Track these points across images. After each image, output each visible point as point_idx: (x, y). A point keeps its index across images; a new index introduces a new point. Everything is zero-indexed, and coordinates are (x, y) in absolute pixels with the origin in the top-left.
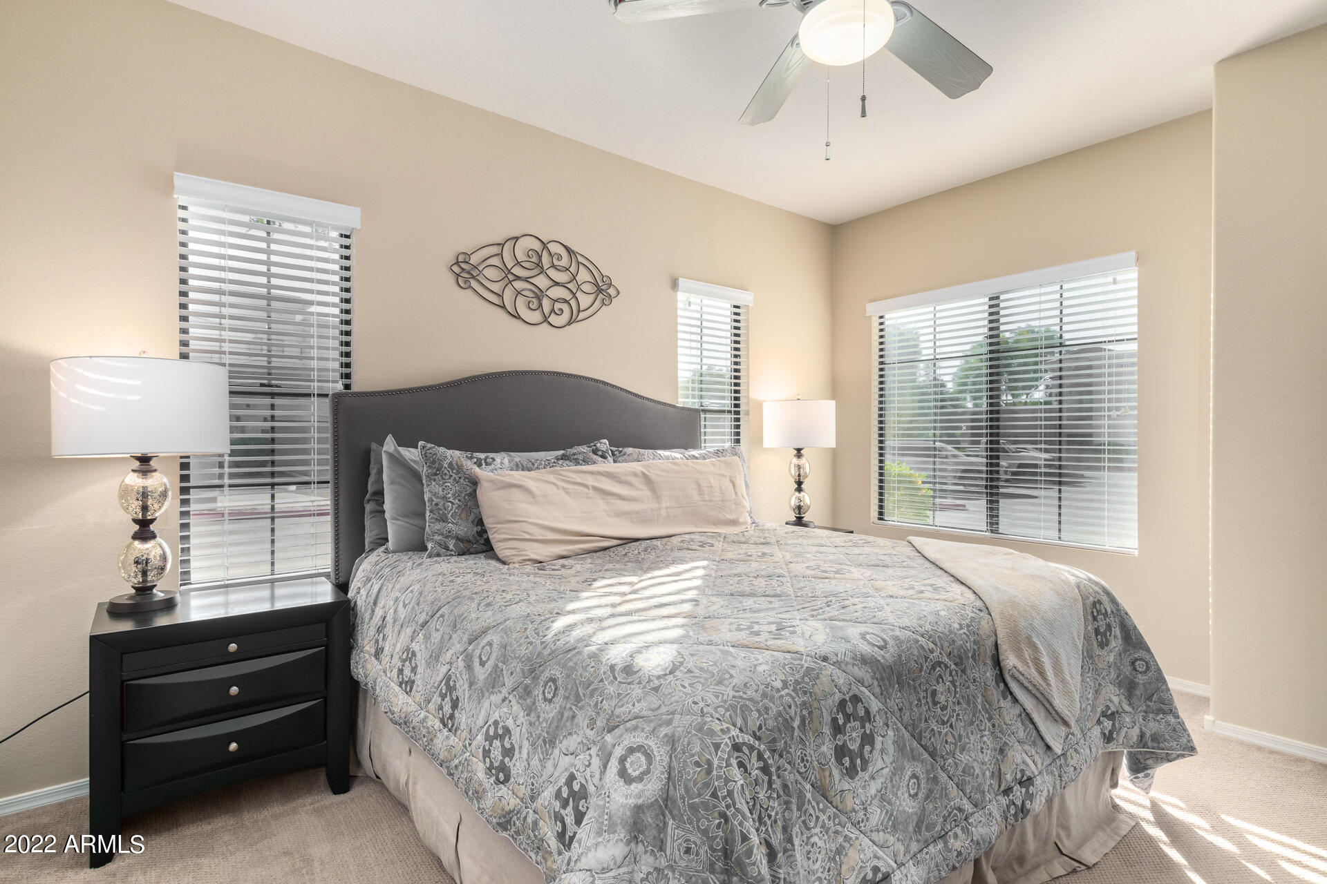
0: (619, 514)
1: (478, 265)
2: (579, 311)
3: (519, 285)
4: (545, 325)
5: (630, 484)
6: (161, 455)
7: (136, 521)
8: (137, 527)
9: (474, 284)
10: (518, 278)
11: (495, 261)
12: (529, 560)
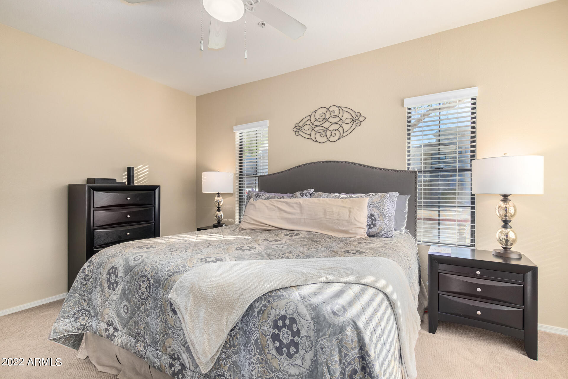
0: (282, 218)
1: (302, 126)
2: (344, 132)
3: (316, 129)
4: (328, 142)
5: (292, 207)
6: (222, 193)
7: (217, 207)
8: (217, 209)
9: (301, 133)
10: (317, 126)
11: (309, 122)
12: (241, 228)
